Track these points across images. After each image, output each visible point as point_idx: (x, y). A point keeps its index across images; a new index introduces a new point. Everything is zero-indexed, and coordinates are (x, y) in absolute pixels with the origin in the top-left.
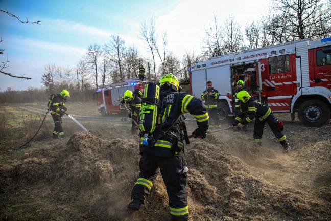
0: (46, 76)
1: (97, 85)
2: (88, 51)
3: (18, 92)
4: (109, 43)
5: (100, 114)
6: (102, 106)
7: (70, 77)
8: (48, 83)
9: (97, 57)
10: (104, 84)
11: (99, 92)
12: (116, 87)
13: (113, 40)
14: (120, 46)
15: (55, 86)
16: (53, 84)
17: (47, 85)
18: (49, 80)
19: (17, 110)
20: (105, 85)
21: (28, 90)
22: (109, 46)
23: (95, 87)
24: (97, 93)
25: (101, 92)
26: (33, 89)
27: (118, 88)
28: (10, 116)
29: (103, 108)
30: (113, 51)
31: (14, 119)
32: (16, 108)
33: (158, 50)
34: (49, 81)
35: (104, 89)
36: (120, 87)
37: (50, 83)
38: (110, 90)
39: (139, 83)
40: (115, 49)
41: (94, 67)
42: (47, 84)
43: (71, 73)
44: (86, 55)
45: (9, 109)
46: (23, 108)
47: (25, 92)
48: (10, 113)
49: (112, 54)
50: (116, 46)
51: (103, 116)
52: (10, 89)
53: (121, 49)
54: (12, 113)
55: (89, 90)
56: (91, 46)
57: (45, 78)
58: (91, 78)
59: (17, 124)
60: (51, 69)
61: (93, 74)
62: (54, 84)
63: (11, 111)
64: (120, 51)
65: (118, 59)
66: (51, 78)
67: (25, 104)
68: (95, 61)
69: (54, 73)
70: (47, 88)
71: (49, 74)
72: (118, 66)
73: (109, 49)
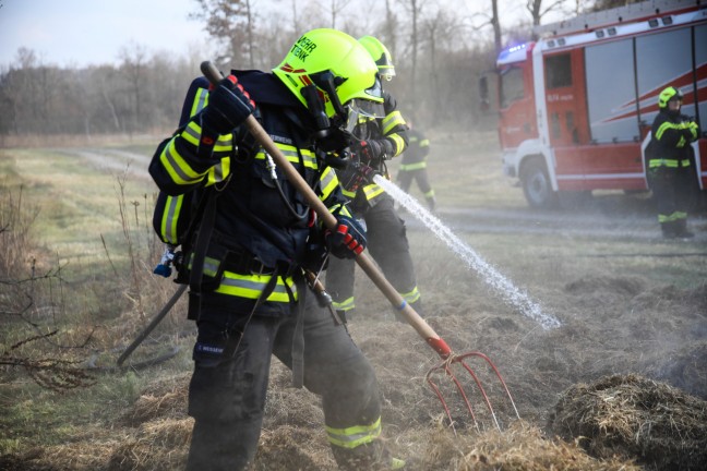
1: (494, 21)
3: (67, 72)
5: (517, 196)
6: (528, 147)
8: (225, 24)
10: (536, 14)
11: (513, 66)
12: (622, 30)
15: (262, 38)
16: (249, 29)
17: (221, 34)
19: (70, 170)
20: (546, 19)
21: (118, 64)
23: (486, 35)
24: (498, 70)
25: (524, 67)
26: (147, 59)
27: (634, 38)
28: (43, 200)
29: (532, 164)
31: (60, 217)
32: (63, 161)
35: (541, 47)
36: (644, 26)
38: (580, 52)
42: (218, 27)
45: (32, 163)
46: (100, 160)
47: (107, 72)
48: (38, 186)
51: (533, 207)
52: (31, 57)
54: (49, 185)
55: (449, 56)
59: (79, 247)
62: (257, 24)
63: (44, 178)
67: (109, 140)
70: (218, 46)
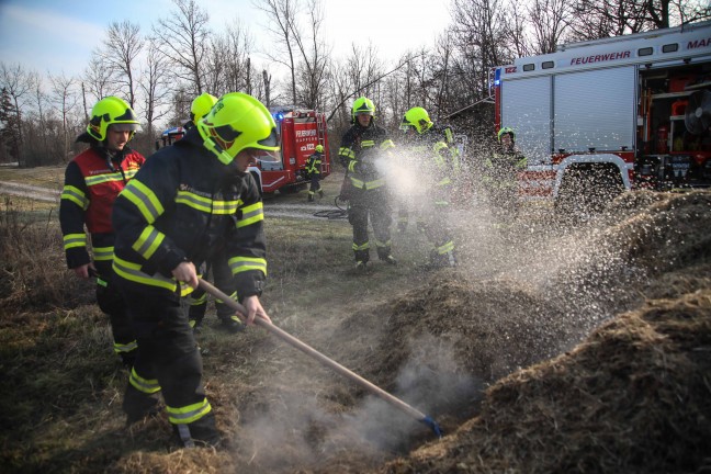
2: (108, 39)
4: (171, 17)
7: (70, 100)
8: (4, 114)
9: (131, 55)
13: (179, 11)
14: (198, 25)
15: (25, 122)
18: (6, 105)
22: (168, 23)
30: (179, 37)
33: (298, 40)
34: (6, 110)
37: (10, 114)
40: (183, 32)
41: (126, 78)
43: (70, 89)
44: (105, 49)
49: (177, 46)
50: (188, 27)
53: (199, 33)
56: (116, 26)
60: (12, 76)
61: (123, 94)
62: (24, 116)
64: (198, 39)
65: (192, 59)
66: (12, 102)
68: (128, 63)
69: (20, 89)
71: (4, 90)
72: (192, 76)
73: (169, 32)
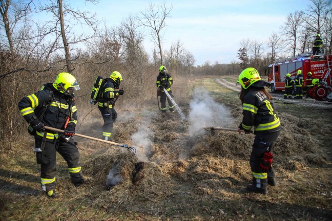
0: (241, 51)
2: (286, 21)
6: (272, 81)
9: (297, 27)
12: (286, 62)
16: (247, 58)
17: (242, 59)
18: (244, 54)
24: (268, 68)
25: (272, 68)
27: (287, 64)
29: (272, 84)
34: (244, 56)
35: (274, 65)
37: (244, 57)
38: (280, 66)
39: (309, 58)
41: (293, 38)
44: (285, 26)
56: (291, 15)
57: (240, 52)
58: (288, 51)
60: (246, 43)
61: (290, 45)
66: (245, 52)
68: (295, 31)
69: (248, 47)
70: (241, 61)
71: (244, 49)
